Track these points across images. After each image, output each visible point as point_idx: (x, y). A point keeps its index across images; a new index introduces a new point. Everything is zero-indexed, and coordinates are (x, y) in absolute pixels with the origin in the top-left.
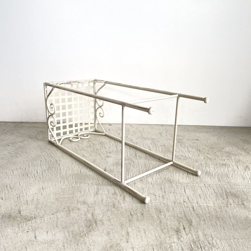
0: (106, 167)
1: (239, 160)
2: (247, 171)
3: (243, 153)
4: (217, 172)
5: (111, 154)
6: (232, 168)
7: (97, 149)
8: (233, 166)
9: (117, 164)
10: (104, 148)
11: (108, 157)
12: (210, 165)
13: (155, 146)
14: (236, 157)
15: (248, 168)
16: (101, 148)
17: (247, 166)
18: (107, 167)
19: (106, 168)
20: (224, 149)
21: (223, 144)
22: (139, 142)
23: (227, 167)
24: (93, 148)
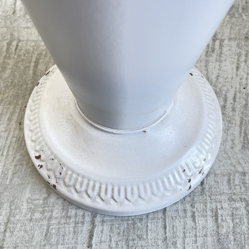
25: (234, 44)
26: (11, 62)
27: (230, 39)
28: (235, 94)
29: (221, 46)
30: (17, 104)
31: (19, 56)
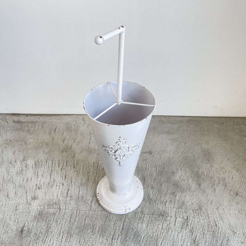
0: (25, 224)
1: (183, 203)
2: (183, 230)
3: (194, 186)
4: (148, 231)
5: (40, 191)
6: (169, 223)
7: (27, 179)
8: (171, 217)
9: (39, 216)
10: (36, 175)
11: (34, 198)
12: (146, 215)
13: (96, 170)
14: (182, 195)
15: (187, 222)
16: (33, 175)
17: (187, 219)
18: (27, 224)
19: (24, 226)
20: (175, 175)
21: (178, 163)
22: (80, 162)
23: (163, 221)
24: (23, 177)
25: (148, 216)
26: (77, 219)
27: (147, 214)
28: (144, 236)
29: (144, 217)
30: (79, 235)
31: (80, 216)
